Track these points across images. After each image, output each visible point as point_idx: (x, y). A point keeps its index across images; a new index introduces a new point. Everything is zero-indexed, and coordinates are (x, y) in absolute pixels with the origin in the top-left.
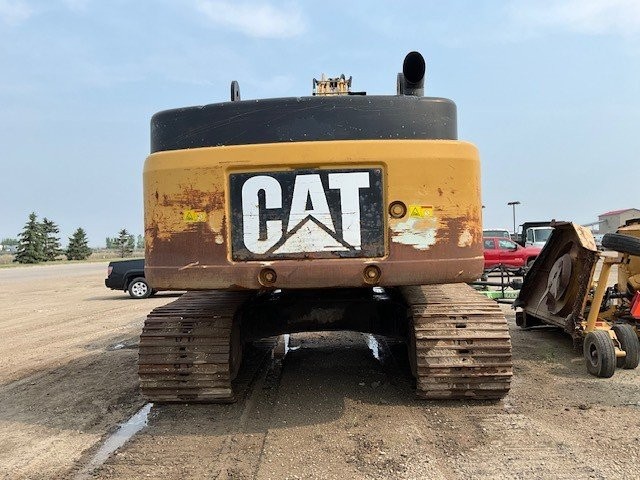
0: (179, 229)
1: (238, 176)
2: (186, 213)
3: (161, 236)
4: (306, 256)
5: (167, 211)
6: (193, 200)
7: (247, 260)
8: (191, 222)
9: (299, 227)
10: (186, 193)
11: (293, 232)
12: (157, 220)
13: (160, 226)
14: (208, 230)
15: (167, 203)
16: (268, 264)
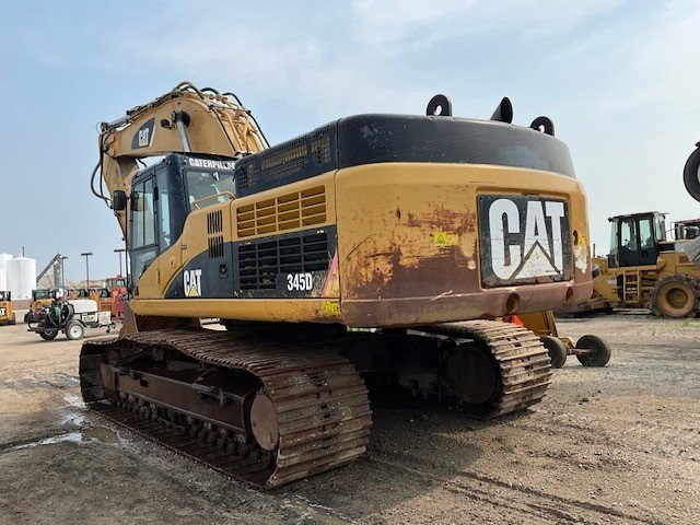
0: (428, 253)
1: (486, 197)
2: (437, 235)
3: (404, 262)
4: (536, 281)
5: (413, 233)
6: (444, 221)
7: (495, 286)
8: (442, 245)
9: (531, 252)
10: (437, 212)
11: (528, 257)
12: (399, 242)
13: (403, 250)
14: (460, 255)
15: (412, 223)
16: (513, 289)
